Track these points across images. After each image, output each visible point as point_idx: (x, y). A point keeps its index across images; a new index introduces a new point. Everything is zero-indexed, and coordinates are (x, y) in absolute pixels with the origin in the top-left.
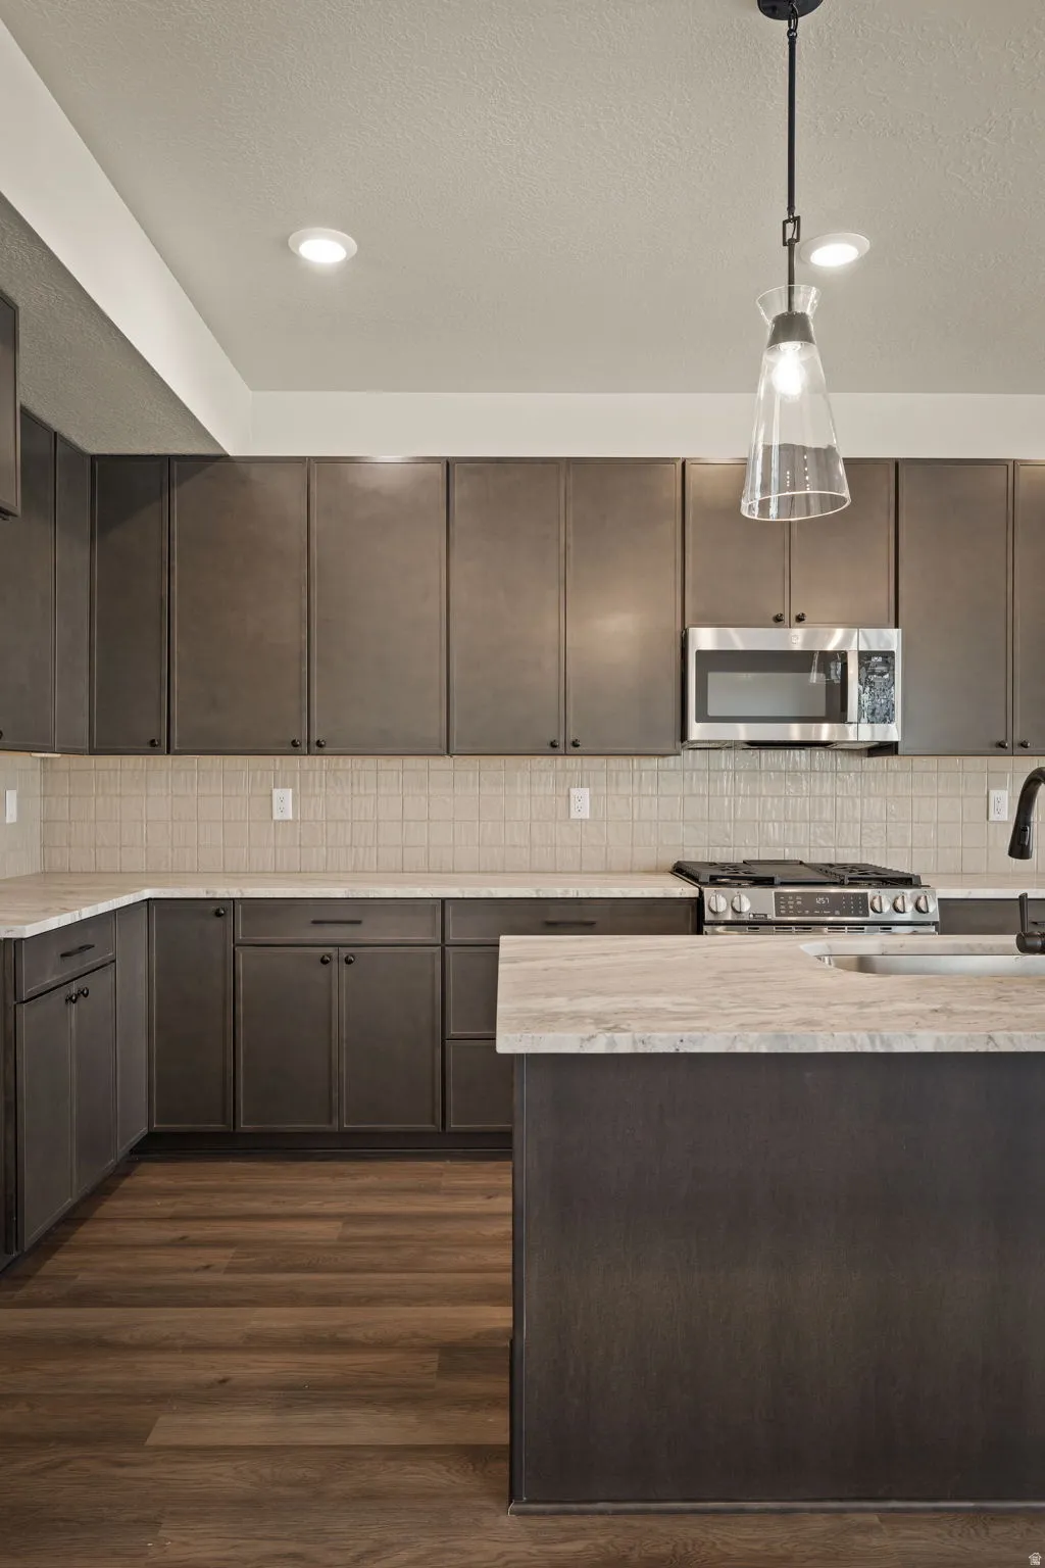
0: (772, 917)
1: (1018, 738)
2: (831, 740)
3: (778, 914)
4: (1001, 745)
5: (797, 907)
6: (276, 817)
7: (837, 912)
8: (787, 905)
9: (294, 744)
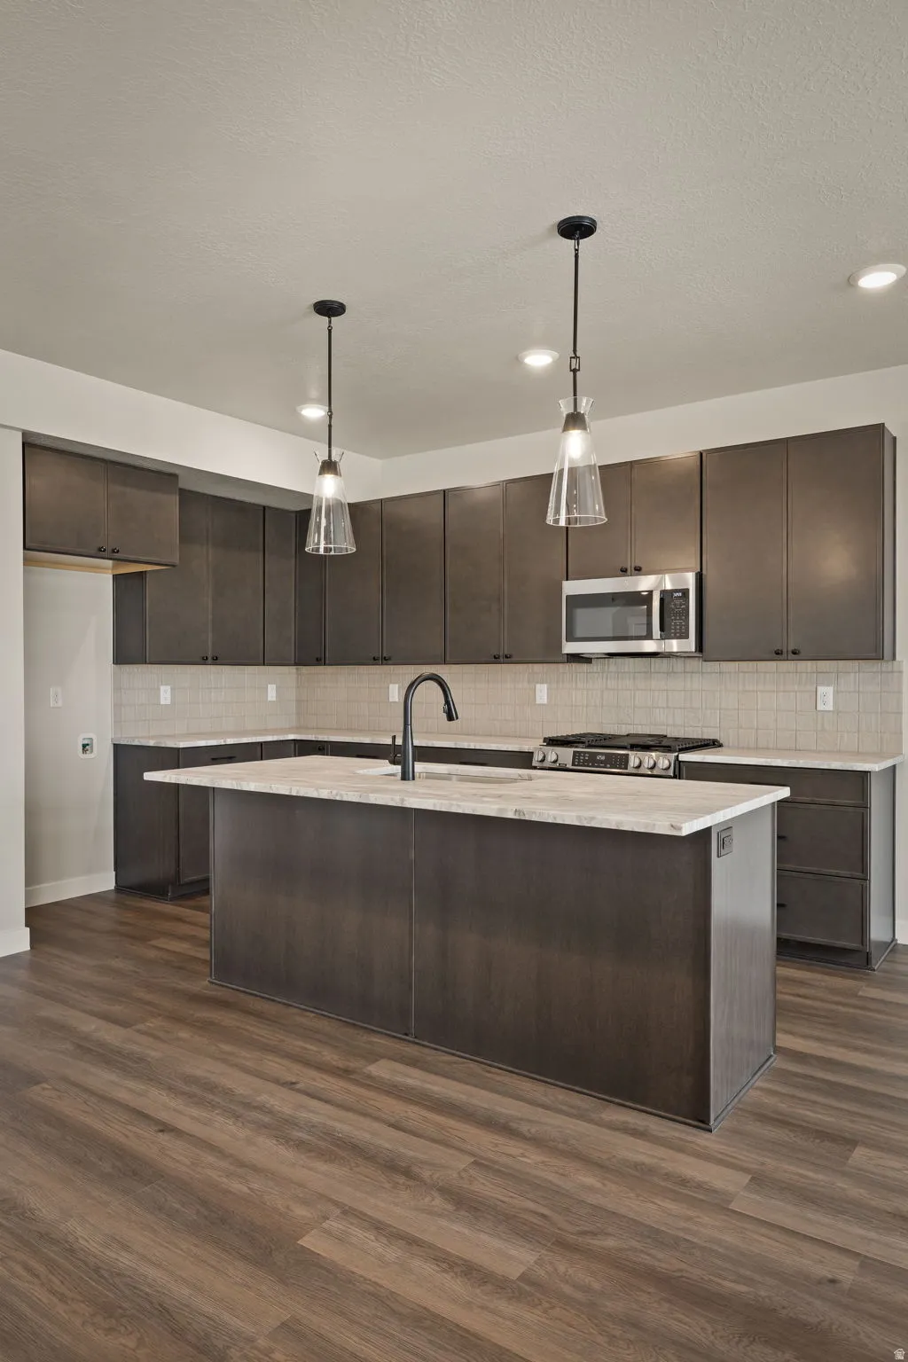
0: (569, 766)
1: (791, 648)
2: (659, 651)
3: (573, 764)
4: (777, 653)
5: (585, 761)
6: (391, 700)
7: (608, 766)
8: (579, 759)
9: (374, 659)
